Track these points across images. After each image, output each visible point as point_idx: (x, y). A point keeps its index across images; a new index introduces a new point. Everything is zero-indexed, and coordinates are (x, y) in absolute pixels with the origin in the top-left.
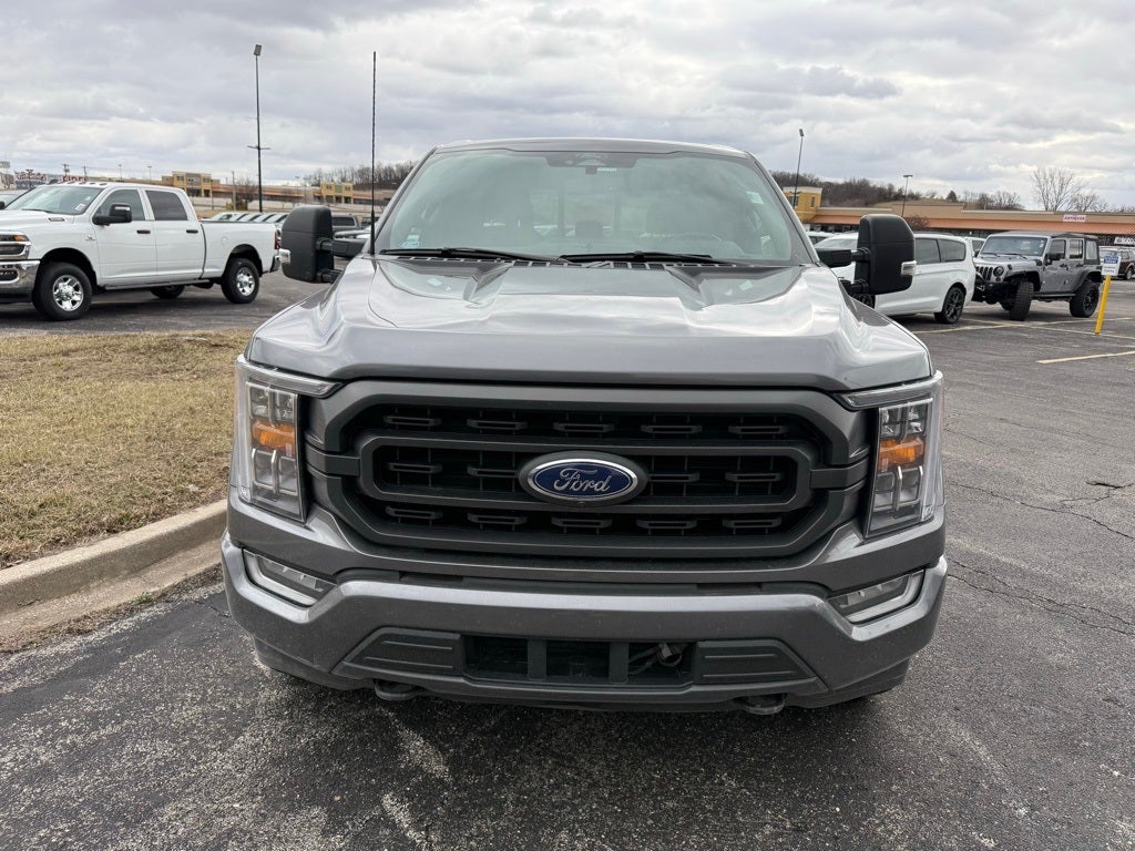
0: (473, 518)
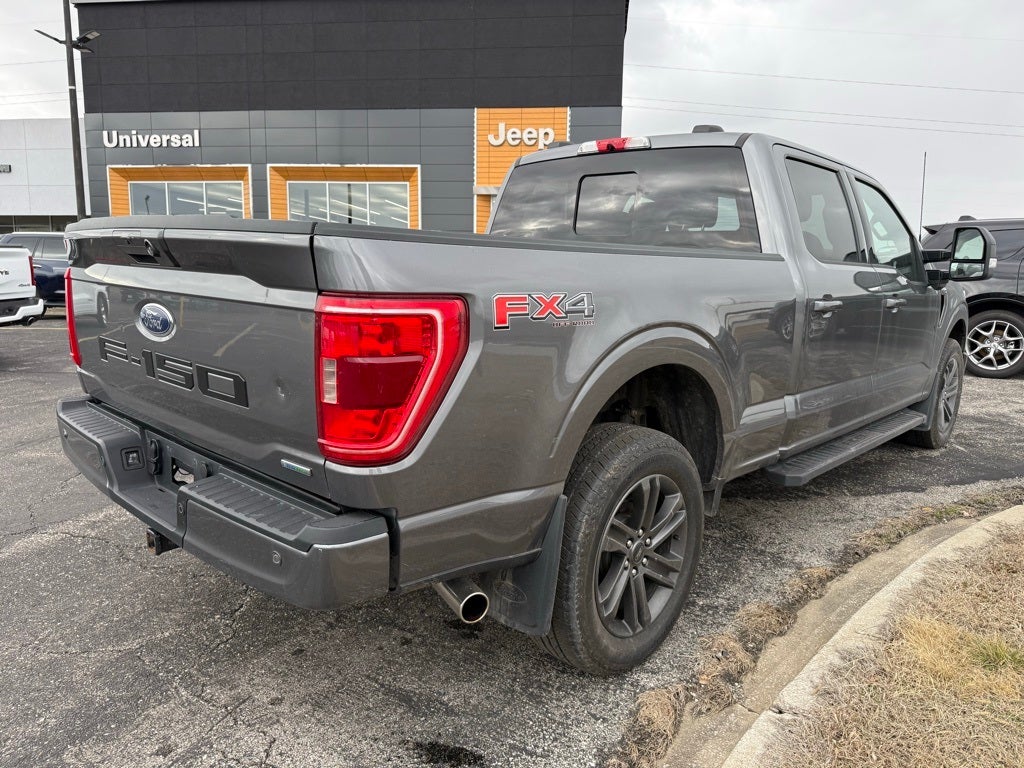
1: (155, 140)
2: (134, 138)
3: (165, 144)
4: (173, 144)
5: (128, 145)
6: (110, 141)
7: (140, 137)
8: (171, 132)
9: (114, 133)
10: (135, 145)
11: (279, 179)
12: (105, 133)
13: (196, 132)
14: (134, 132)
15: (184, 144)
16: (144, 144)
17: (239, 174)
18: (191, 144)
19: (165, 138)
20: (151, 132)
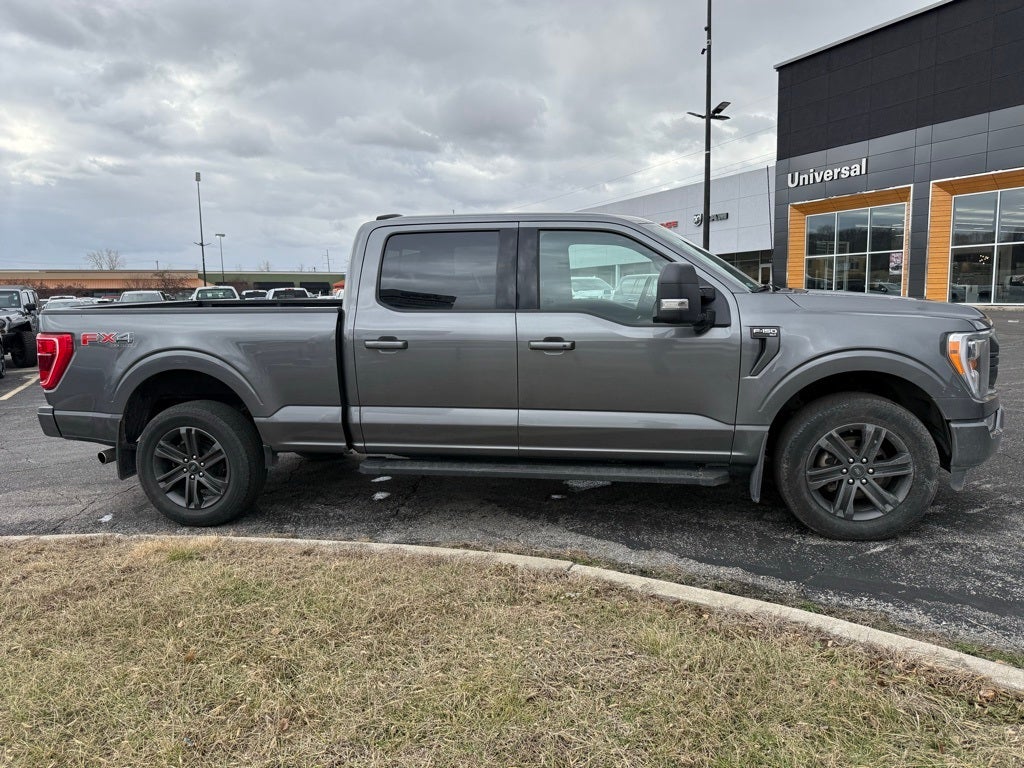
1: (828, 175)
2: (811, 176)
3: (836, 177)
4: (843, 176)
5: (806, 183)
6: (793, 182)
7: (816, 174)
8: (840, 165)
9: (797, 174)
10: (811, 182)
11: (943, 195)
12: (790, 175)
13: (864, 161)
14: (812, 170)
15: (853, 174)
16: (818, 180)
17: (902, 196)
18: (858, 173)
19: (836, 171)
20: (825, 167)
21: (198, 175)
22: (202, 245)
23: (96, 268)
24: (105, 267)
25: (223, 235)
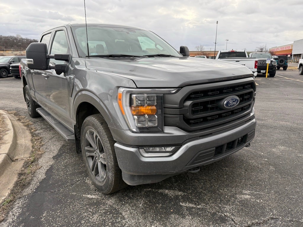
0: (210, 118)
21: (217, 22)
22: (216, 43)
23: (197, 51)
24: (199, 50)
25: (228, 40)
